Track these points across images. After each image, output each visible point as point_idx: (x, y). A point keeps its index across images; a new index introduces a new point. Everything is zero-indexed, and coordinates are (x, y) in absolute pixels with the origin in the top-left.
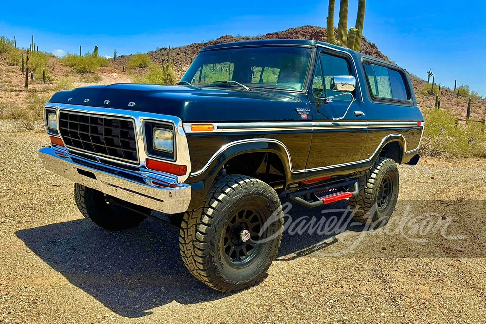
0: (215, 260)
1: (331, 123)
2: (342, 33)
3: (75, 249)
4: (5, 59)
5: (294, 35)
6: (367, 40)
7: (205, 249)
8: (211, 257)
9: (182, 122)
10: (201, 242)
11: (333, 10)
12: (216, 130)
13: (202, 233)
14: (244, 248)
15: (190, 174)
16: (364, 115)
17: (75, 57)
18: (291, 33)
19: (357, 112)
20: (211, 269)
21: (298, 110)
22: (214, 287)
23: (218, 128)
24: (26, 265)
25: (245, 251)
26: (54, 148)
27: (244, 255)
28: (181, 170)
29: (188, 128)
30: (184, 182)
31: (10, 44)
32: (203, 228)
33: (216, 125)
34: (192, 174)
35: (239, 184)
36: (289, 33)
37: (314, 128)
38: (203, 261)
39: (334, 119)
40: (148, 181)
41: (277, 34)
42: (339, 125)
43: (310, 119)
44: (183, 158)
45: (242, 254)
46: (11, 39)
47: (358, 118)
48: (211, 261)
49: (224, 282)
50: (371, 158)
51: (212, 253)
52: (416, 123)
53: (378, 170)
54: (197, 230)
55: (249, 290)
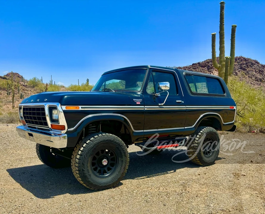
0: (86, 172)
1: (158, 107)
2: (222, 60)
3: (32, 176)
4: (36, 90)
5: (210, 63)
6: (260, 63)
7: (79, 167)
8: (83, 170)
9: (61, 105)
10: (77, 163)
11: (215, 47)
12: (80, 109)
13: (78, 159)
14: (106, 169)
15: (67, 130)
16: (183, 102)
17: (75, 86)
18: (208, 63)
19: (177, 101)
20: (84, 177)
21: (134, 100)
22: (87, 186)
23: (82, 108)
24: (6, 181)
25: (107, 171)
26: (24, 126)
27: (106, 173)
28: (63, 128)
29: (64, 108)
30: (65, 133)
31: (39, 81)
32: (78, 157)
33: (80, 107)
34: (68, 129)
35: (99, 136)
36: (207, 62)
37: (145, 109)
38: (79, 172)
39: (159, 104)
40: (53, 135)
41: (199, 63)
42: (163, 108)
43: (142, 104)
44: (63, 121)
45: (105, 172)
46: (40, 79)
47: (179, 104)
48: (83, 173)
49: (92, 184)
50: (193, 126)
51: (83, 169)
52: (229, 107)
53: (200, 133)
54: (76, 158)
55: (108, 190)
